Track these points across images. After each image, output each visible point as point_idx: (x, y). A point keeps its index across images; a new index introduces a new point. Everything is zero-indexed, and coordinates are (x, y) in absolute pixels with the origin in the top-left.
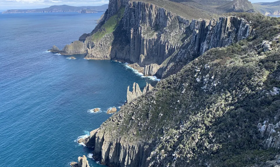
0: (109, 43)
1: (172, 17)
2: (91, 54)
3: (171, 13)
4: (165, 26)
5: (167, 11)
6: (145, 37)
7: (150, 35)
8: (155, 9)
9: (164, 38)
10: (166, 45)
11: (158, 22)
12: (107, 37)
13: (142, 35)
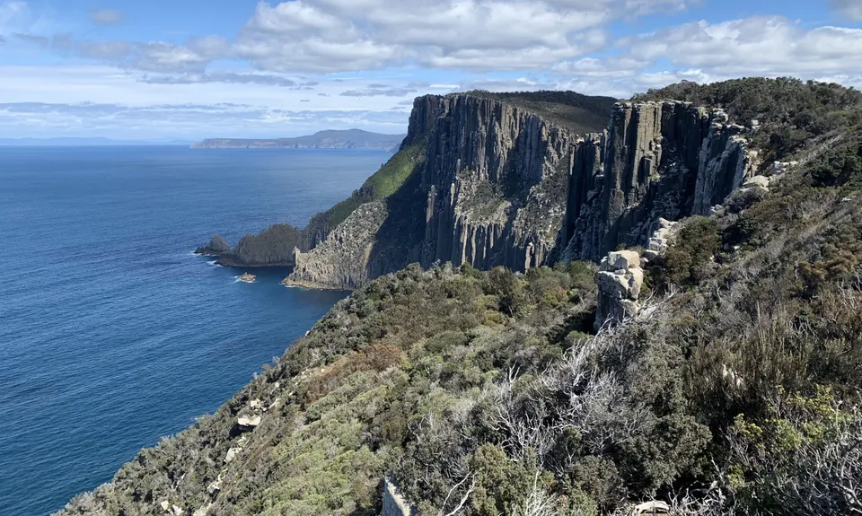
0: (365, 234)
1: (564, 147)
2: (304, 270)
3: (560, 133)
4: (537, 181)
5: (548, 125)
6: (466, 218)
7: (484, 212)
8: (512, 120)
9: (526, 224)
10: (528, 251)
11: (521, 166)
12: (363, 216)
13: (458, 211)
